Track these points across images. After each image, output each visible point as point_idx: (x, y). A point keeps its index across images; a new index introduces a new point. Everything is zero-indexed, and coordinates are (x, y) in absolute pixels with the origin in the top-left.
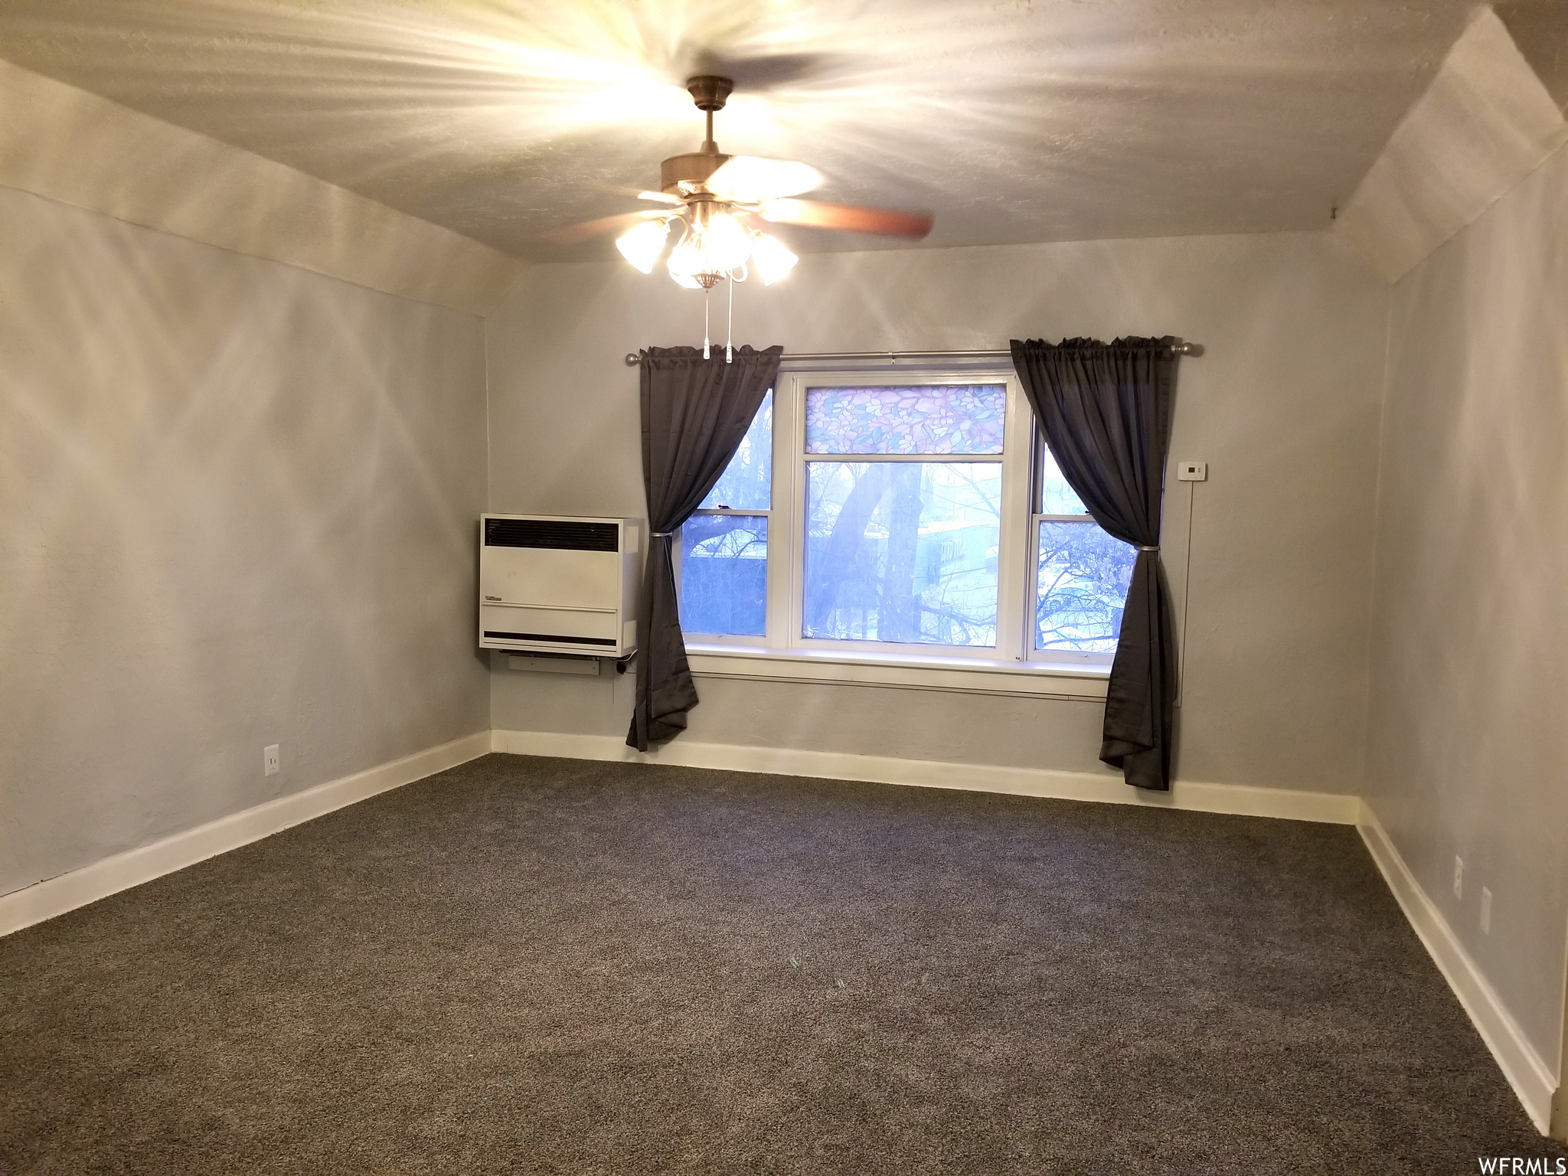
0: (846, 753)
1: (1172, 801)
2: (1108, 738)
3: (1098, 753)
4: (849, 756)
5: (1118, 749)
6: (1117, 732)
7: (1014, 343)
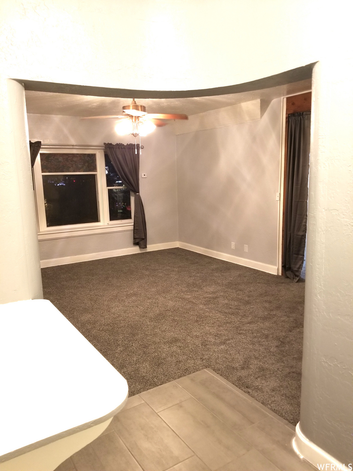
0: (71, 256)
1: (147, 250)
2: (134, 238)
3: (132, 243)
4: (72, 257)
5: (137, 241)
6: (137, 237)
7: (105, 143)
